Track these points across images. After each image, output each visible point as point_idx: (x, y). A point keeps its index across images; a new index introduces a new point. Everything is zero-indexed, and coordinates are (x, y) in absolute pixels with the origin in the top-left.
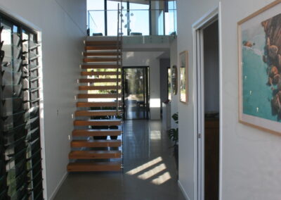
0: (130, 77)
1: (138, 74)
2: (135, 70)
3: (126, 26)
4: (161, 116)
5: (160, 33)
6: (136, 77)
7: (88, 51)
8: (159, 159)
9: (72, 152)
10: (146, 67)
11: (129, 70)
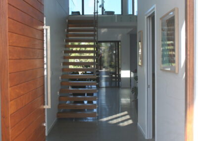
0: (104, 51)
1: (111, 49)
2: (109, 45)
3: (100, 7)
4: (131, 85)
5: (130, 12)
6: (109, 52)
7: (70, 28)
8: (126, 113)
9: (59, 104)
10: (118, 42)
11: (103, 44)
